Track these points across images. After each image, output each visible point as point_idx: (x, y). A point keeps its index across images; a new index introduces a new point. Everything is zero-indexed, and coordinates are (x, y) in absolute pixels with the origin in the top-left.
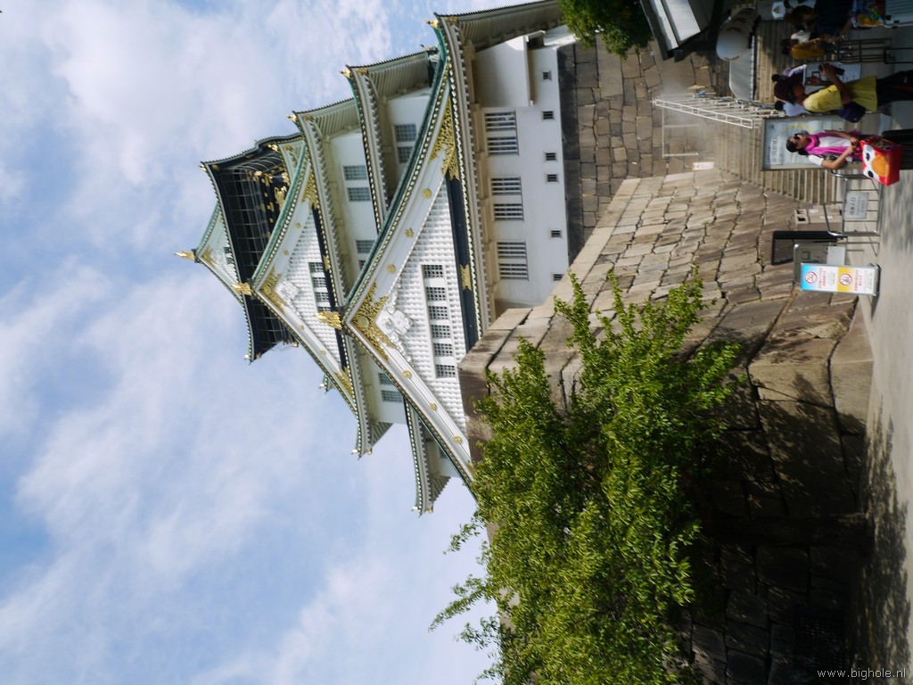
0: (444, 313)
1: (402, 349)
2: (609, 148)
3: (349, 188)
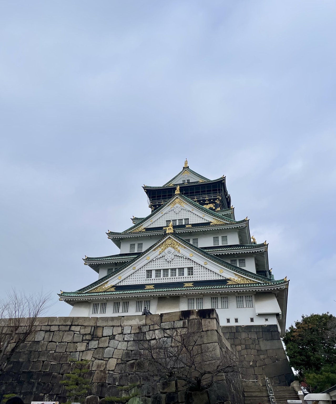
0: (173, 275)
1: (159, 257)
2: (240, 344)
3: (218, 237)
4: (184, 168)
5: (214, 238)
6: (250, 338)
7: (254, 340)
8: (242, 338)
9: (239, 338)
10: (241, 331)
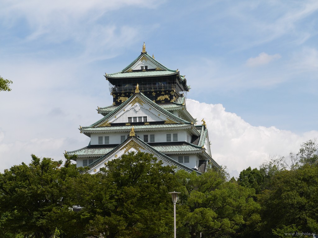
3: (170, 134)
4: (142, 53)
5: (167, 134)
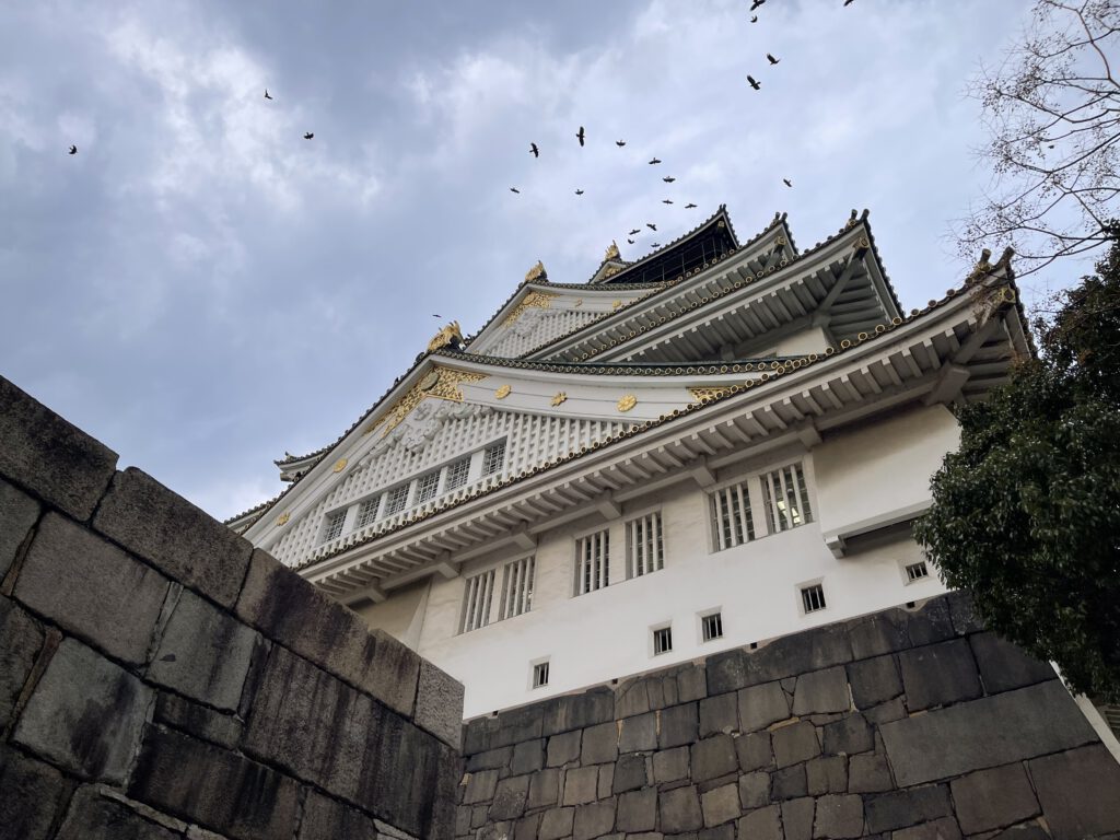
1: (381, 447)
6: (808, 718)
7: (837, 724)
8: (744, 728)
9: (728, 730)
10: (740, 683)
